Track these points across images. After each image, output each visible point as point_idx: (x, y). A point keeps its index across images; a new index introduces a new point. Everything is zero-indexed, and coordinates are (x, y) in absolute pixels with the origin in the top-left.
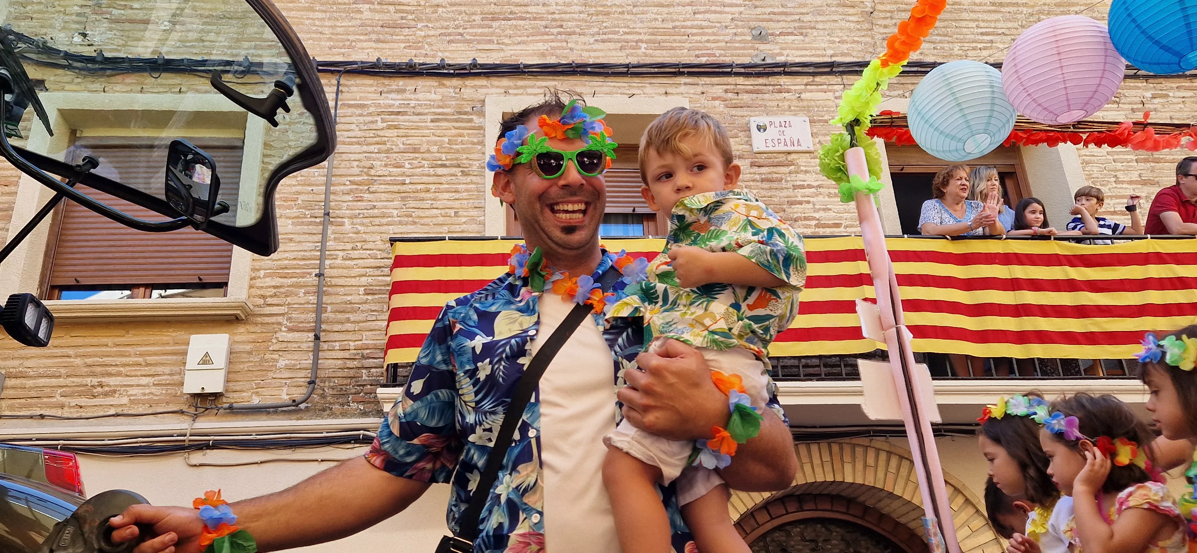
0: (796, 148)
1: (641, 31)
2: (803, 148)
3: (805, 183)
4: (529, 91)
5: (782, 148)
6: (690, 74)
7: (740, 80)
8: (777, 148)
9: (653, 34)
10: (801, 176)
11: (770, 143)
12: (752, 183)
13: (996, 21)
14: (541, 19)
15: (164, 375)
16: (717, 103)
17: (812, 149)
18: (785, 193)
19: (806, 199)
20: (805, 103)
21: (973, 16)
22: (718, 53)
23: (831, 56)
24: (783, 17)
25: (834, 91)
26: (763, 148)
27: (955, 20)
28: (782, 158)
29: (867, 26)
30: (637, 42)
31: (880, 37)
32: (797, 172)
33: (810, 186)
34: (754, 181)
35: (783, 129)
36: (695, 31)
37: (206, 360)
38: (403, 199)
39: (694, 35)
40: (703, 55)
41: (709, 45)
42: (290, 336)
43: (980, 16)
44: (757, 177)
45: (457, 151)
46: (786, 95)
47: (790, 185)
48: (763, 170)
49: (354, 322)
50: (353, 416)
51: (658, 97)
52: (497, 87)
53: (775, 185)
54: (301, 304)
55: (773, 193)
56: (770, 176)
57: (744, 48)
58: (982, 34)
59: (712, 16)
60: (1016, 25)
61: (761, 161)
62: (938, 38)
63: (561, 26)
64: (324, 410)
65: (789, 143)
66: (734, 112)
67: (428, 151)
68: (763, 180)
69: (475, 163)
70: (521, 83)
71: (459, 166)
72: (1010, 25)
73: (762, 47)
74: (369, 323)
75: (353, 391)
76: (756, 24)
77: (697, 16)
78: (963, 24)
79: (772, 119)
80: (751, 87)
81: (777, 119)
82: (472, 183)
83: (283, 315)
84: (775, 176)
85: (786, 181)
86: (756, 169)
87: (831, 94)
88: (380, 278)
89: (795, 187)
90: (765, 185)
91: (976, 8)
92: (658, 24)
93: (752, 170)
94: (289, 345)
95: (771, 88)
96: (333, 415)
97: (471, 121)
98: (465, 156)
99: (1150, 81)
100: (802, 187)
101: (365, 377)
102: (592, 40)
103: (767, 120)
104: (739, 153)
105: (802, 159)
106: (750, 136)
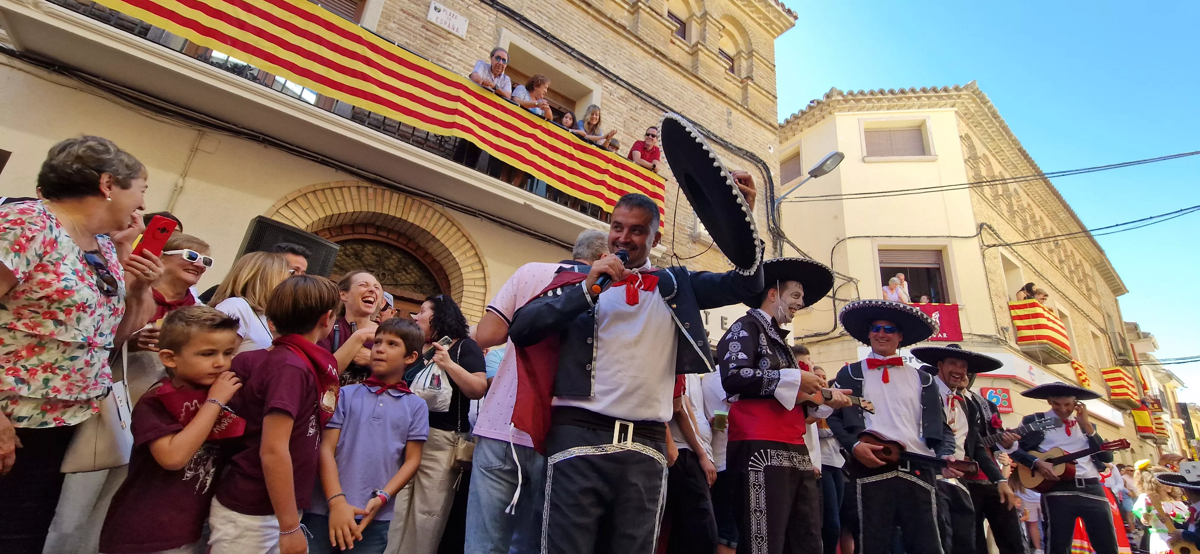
0: (454, 32)
2: (461, 37)
3: (453, 54)
5: (446, 27)
8: (443, 26)
10: (451, 49)
12: (418, 36)
13: (588, 34)
17: (464, 38)
18: (438, 53)
20: (470, 13)
21: (577, 24)
25: (490, 17)
26: (433, 20)
27: (568, 21)
28: (444, 33)
32: (450, 46)
33: (454, 57)
34: (420, 35)
35: (451, 17)
43: (581, 27)
44: (424, 35)
47: (442, 50)
48: (428, 33)
53: (433, 45)
55: (430, 48)
56: (432, 39)
58: (578, 36)
60: (596, 42)
61: (430, 28)
62: (556, 25)
65: (451, 27)
68: (426, 39)
72: (593, 40)
78: (571, 26)
79: (446, 9)
81: (449, 11)
84: (435, 40)
85: (441, 47)
86: (424, 30)
89: (445, 53)
93: (422, 30)
100: (450, 55)
103: (442, 7)
104: (416, 15)
105: (456, 41)
106: (428, 10)
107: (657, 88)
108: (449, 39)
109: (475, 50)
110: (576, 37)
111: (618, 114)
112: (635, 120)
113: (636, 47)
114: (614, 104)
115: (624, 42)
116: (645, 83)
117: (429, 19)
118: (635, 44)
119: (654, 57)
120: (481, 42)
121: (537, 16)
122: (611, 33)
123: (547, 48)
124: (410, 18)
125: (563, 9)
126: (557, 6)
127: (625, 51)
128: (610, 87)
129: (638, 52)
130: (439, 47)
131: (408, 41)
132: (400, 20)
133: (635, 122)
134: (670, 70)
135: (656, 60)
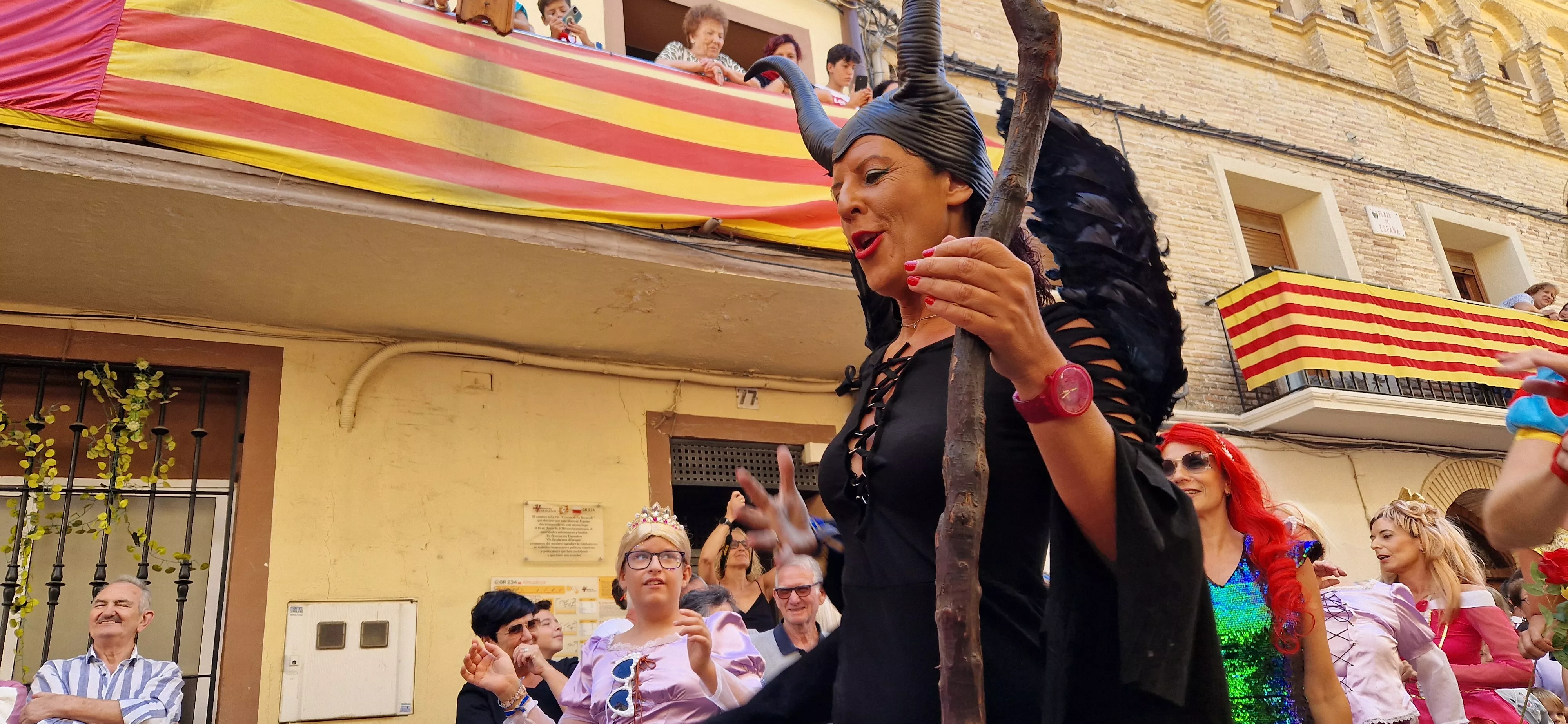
0: (1396, 235)
1: (1284, 118)
2: (1401, 236)
3: (1407, 264)
4: (1233, 154)
5: (1387, 233)
6: (1324, 162)
7: (1350, 173)
9: (1292, 123)
10: (1403, 257)
11: (1383, 229)
12: (1379, 258)
13: (1467, 159)
14: (1223, 93)
16: (1342, 189)
17: (1405, 237)
19: (1410, 276)
20: (1391, 200)
22: (1333, 147)
23: (1394, 165)
24: (1360, 128)
25: (1403, 194)
26: (1379, 232)
27: (1448, 153)
28: (1389, 242)
29: (1406, 146)
30: (1284, 127)
31: (1416, 157)
32: (1401, 255)
33: (1410, 267)
34: (1380, 256)
35: (1386, 218)
36: (1315, 126)
38: (1184, 232)
39: (1316, 129)
40: (1326, 148)
41: (1325, 140)
45: (1205, 198)
46: (1378, 191)
47: (1398, 263)
48: (1382, 249)
51: (1308, 176)
52: (1212, 146)
53: (1391, 262)
56: (1386, 255)
57: (1345, 147)
58: (1463, 167)
59: (1322, 117)
61: (1379, 242)
62: (1443, 166)
63: (1236, 103)
65: (1391, 230)
66: (1353, 198)
67: (1187, 194)
69: (1218, 209)
70: (1226, 146)
71: (1209, 210)
73: (1356, 149)
76: (1348, 130)
77: (1313, 114)
78: (1452, 157)
79: (1378, 209)
80: (1358, 181)
81: (1380, 210)
82: (1221, 226)
84: (1389, 255)
86: (1378, 248)
87: (1401, 196)
89: (1403, 266)
90: (1388, 262)
91: (1456, 147)
92: (1291, 114)
93: (1376, 248)
95: (1368, 184)
97: (1205, 172)
98: (1211, 203)
99: (1547, 222)
100: (1406, 267)
102: (1258, 119)
103: (1376, 210)
104: (1365, 233)
105: (1400, 244)
106: (1368, 221)
107: (1548, 193)
108: (1394, 247)
109: (1416, 246)
110: (1462, 169)
111: (1538, 256)
112: (1554, 255)
113: (1507, 147)
114: (1529, 244)
115: (1496, 147)
116: (1538, 195)
117: (1375, 232)
118: (1507, 143)
119: (1526, 149)
120: (1415, 233)
121: (1427, 166)
122: (1482, 141)
123: (1454, 204)
124: (1364, 240)
125: (1438, 138)
126: (1431, 139)
127: (1501, 160)
128: (1515, 222)
129: (1510, 152)
130: (1395, 262)
131: (1377, 269)
132: (1360, 247)
133: (1555, 258)
134: (1546, 158)
135: (1529, 153)
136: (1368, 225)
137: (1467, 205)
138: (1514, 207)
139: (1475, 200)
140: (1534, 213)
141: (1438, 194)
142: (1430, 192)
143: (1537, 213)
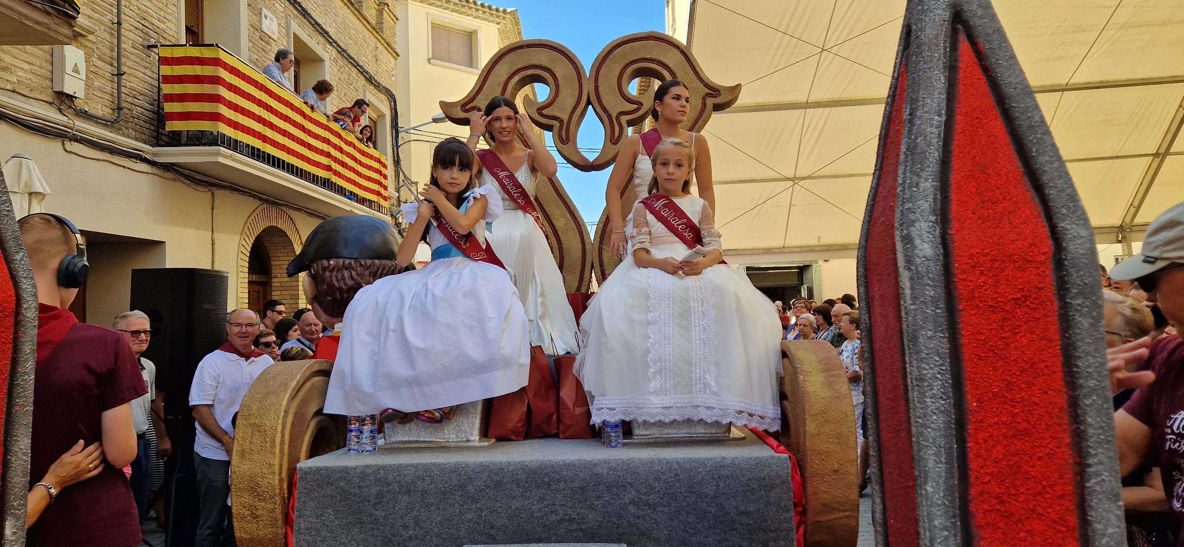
0: (273, 36)
2: (275, 38)
5: (269, 33)
11: (266, 29)
12: (260, 50)
15: (36, 66)
28: (268, 39)
35: (271, 21)
37: (76, 70)
42: (99, 63)
44: (261, 46)
49: (128, 67)
50: (132, 139)
54: (102, 38)
56: (264, 48)
61: (262, 38)
64: (119, 130)
65: (271, 31)
74: (135, 71)
75: (131, 120)
83: (94, 43)
84: (266, 49)
86: (261, 42)
88: (138, 37)
94: (99, 70)
96: (123, 135)
101: (135, 112)
103: (268, 13)
104: (257, 27)
106: (261, 19)
116: (343, 38)
117: (262, 29)
120: (282, 39)
123: (305, 26)
124: (255, 32)
128: (329, 52)
132: (252, 37)
136: (260, 22)
137: (310, 30)
138: (331, 41)
139: (315, 27)
140: (338, 48)
141: (299, 16)
142: (296, 12)
143: (340, 50)
